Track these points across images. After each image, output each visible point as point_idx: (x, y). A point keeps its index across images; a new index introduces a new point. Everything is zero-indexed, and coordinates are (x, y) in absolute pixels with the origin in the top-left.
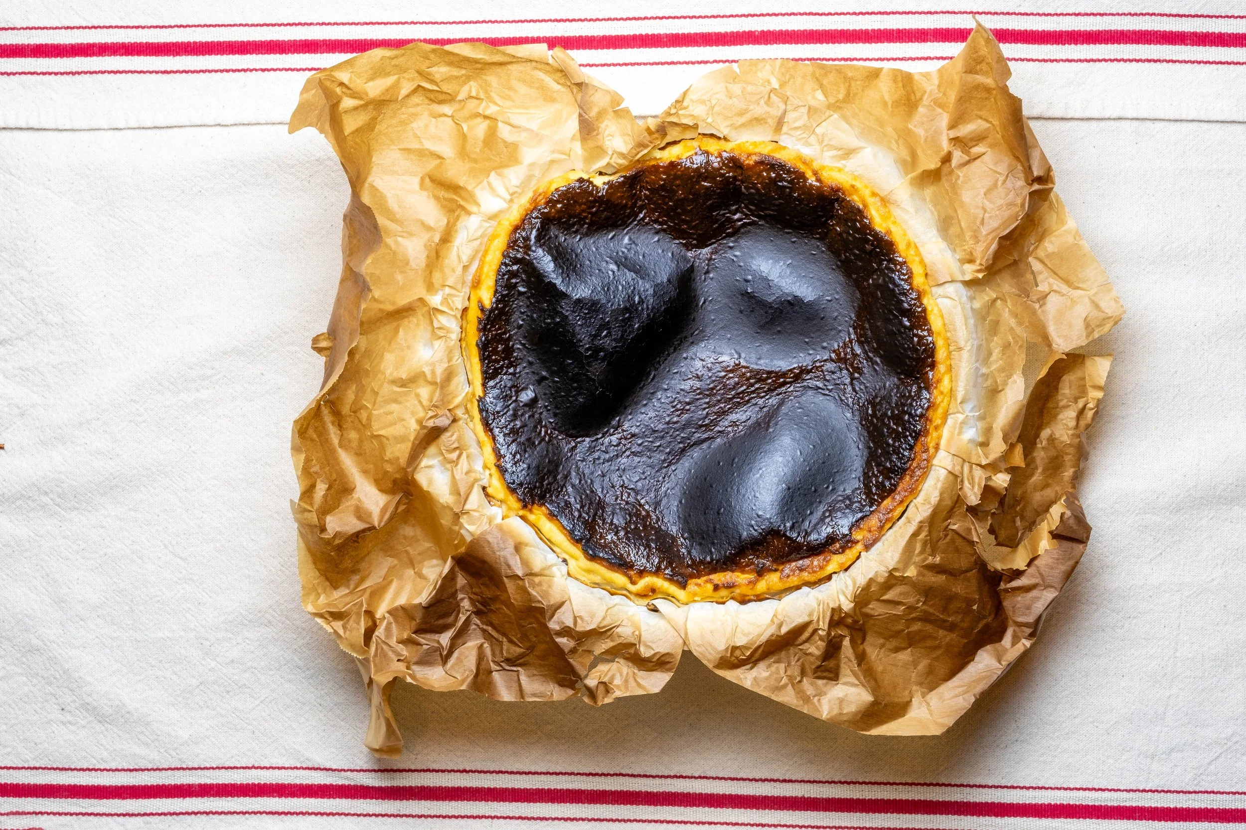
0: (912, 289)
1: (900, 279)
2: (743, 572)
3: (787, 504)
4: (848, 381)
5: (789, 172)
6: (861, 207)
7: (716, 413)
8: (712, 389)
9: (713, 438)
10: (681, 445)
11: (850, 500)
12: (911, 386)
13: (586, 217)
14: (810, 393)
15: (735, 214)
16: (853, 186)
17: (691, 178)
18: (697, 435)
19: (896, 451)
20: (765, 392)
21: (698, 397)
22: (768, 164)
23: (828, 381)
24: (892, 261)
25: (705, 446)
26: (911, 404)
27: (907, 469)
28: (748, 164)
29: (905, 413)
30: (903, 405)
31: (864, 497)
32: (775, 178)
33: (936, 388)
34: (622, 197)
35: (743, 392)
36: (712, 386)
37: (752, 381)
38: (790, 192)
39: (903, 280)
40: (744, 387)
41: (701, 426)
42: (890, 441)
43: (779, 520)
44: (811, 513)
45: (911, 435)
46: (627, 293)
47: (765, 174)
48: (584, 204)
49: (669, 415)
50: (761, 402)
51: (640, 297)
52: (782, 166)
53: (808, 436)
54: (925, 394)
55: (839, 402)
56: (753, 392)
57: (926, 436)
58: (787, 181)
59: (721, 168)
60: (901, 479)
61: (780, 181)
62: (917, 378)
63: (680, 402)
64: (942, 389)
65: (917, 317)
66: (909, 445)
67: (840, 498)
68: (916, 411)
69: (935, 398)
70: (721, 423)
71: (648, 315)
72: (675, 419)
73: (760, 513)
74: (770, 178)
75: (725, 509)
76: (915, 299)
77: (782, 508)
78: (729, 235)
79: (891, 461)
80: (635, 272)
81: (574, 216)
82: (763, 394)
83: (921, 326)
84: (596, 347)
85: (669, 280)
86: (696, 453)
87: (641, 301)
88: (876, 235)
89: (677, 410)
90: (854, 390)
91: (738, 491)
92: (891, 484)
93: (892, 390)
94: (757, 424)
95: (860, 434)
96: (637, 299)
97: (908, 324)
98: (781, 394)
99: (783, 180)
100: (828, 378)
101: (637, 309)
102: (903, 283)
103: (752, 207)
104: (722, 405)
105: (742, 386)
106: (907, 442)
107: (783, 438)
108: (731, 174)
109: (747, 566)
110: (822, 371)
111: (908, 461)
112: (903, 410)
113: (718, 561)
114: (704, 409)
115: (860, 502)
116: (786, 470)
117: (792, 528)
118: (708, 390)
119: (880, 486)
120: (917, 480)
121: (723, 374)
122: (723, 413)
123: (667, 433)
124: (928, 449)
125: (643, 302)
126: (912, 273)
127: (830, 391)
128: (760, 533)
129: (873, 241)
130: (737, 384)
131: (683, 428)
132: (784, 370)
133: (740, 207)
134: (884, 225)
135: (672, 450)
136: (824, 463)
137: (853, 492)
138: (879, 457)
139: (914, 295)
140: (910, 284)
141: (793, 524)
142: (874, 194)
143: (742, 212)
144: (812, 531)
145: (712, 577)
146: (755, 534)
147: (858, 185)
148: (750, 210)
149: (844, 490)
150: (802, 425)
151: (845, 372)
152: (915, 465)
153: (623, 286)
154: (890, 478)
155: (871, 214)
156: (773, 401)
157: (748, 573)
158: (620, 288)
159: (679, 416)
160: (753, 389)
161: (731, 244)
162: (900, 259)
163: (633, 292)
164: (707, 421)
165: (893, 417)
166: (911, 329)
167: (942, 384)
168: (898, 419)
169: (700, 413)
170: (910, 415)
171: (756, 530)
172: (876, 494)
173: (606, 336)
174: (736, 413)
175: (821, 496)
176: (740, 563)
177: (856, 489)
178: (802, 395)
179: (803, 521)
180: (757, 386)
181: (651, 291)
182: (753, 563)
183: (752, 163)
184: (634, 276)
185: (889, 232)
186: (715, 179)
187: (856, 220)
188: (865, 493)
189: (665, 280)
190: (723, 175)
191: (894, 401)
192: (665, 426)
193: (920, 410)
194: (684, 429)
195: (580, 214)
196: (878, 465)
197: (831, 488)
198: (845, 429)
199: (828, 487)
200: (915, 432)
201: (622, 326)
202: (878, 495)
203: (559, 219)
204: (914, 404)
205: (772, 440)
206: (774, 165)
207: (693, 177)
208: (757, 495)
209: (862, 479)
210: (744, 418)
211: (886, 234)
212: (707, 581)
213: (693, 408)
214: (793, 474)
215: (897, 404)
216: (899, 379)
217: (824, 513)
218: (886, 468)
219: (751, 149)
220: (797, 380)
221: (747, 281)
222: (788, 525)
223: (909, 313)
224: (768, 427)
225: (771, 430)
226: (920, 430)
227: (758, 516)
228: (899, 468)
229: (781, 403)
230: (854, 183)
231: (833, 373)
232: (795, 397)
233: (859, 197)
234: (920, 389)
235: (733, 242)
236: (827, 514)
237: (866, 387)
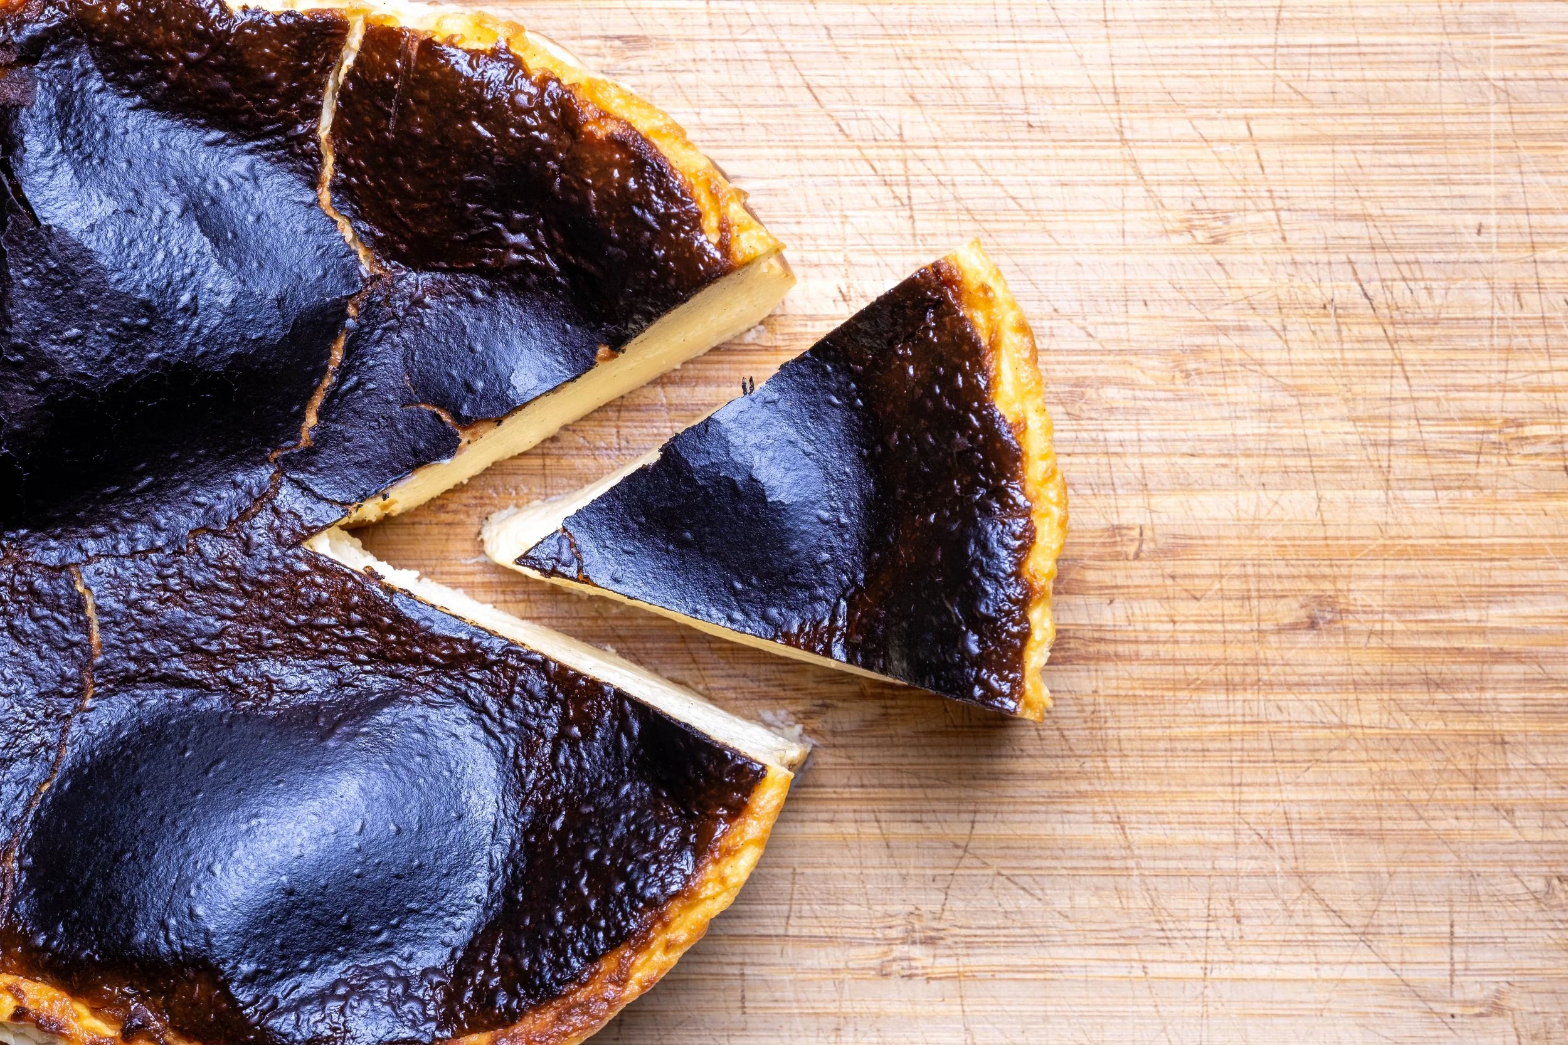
0: (1017, 575)
1: (1000, 542)
2: (95, 1012)
3: (266, 922)
4: (551, 731)
5: (669, 196)
6: (984, 342)
7: (242, 640)
8: (262, 585)
9: (208, 687)
10: (133, 666)
11: (407, 986)
12: (671, 825)
13: (171, 64)
14: (460, 711)
15: (514, 232)
16: (985, 289)
17: (456, 99)
18: (177, 664)
19: (559, 946)
20: (368, 654)
21: (225, 585)
22: (632, 155)
23: (513, 708)
24: (1001, 494)
25: (180, 695)
26: (645, 866)
27: (560, 997)
28: (591, 134)
29: (624, 876)
30: (630, 857)
31: (439, 998)
32: (634, 193)
33: (716, 862)
34: (271, 62)
35: (323, 628)
36: (266, 578)
37: (356, 617)
38: (651, 243)
39: (1006, 546)
40: (333, 621)
41: (196, 650)
42: (559, 916)
43: (230, 947)
44: (310, 970)
45: (607, 931)
46: (170, 276)
47: (616, 174)
48: (179, 29)
49: (141, 588)
50: (348, 668)
51: (194, 299)
52: (661, 175)
53: (401, 801)
54: (686, 863)
55: (509, 764)
56: (344, 640)
57: (636, 952)
58: (656, 215)
59: (528, 112)
60: (536, 1009)
61: (640, 206)
62: (690, 816)
63: (180, 574)
64: (728, 871)
65: (1003, 643)
66: (592, 950)
67: (391, 972)
68: (646, 885)
69: (704, 884)
70: (241, 667)
71: (192, 346)
72: (151, 604)
73: (200, 910)
74: (623, 187)
75: (134, 858)
76: (1015, 602)
77: (253, 924)
78: (482, 271)
79: (536, 960)
80: (215, 241)
81: (144, 46)
82: (362, 657)
83: (1004, 666)
84: (39, 352)
85: (280, 301)
86: (155, 699)
87: (191, 310)
88: (989, 423)
89: (166, 588)
90: (554, 756)
91: (184, 835)
92: (507, 1006)
93: (627, 808)
94: (314, 710)
95: (510, 860)
96: (185, 298)
97: (975, 649)
98: (400, 677)
99: (648, 206)
100: (516, 700)
101: (171, 322)
102: (1003, 553)
103: (556, 234)
104: (265, 632)
105: (328, 615)
106: (590, 940)
107: (345, 776)
108: (545, 136)
109: (109, 1003)
110: (513, 679)
111: (571, 981)
112: (624, 866)
113: (56, 956)
114: (222, 617)
115: (423, 1003)
116: (310, 849)
117: (249, 980)
118: (253, 582)
119: (486, 998)
120: (565, 1034)
121: (304, 567)
122: (260, 649)
123: (117, 624)
124: (625, 981)
125: (195, 314)
126: (1032, 540)
127: (505, 730)
128: (175, 953)
129: (977, 431)
130: (318, 603)
131: (159, 632)
132: (437, 629)
133: (533, 221)
134: (1017, 407)
135: (108, 664)
136: (398, 877)
137: (425, 973)
138: (519, 932)
139: (1015, 592)
140: (1019, 564)
141: (257, 972)
142: (1023, 328)
143: (532, 237)
144: (288, 1010)
145: (27, 985)
146: (164, 948)
147: (998, 291)
148: (550, 238)
149: (409, 959)
150: (402, 771)
151: (557, 708)
152: (580, 996)
153: (168, 254)
154: (513, 994)
155: (998, 369)
156: (377, 683)
157: (106, 1020)
158: (160, 256)
159: (162, 601)
160: (347, 633)
161: (478, 294)
162: (1021, 499)
163: (184, 279)
164: (214, 647)
165: (595, 869)
166: (979, 662)
167: (733, 862)
168: (601, 878)
169: (211, 620)
170: (631, 886)
171: (168, 942)
172: (466, 1007)
173: (72, 341)
174: (284, 663)
175: (351, 944)
176: (97, 987)
177: (434, 970)
178: (444, 705)
179: (282, 977)
180: (360, 632)
181: (226, 300)
182: (125, 1005)
183: (600, 134)
184: (208, 247)
185: (1020, 426)
186: (506, 128)
187: (959, 368)
188: (447, 992)
189: (272, 295)
190: (524, 128)
191: (617, 834)
192: (120, 606)
193: (654, 890)
194: (156, 634)
195: (160, 49)
196: (506, 949)
197: (384, 937)
198: (486, 830)
199: (378, 933)
200: (619, 929)
201: (119, 339)
202: (469, 1013)
203: (110, 36)
204: (653, 868)
205: (320, 767)
206: (645, 163)
207: (462, 99)
208: (217, 868)
209: (459, 954)
210: (293, 681)
211: (1011, 427)
212: (9, 989)
213: (200, 603)
214: (319, 866)
215: (619, 842)
216: (655, 793)
217: (334, 986)
218: (517, 966)
219: (616, 105)
220: (452, 667)
221: (469, 388)
222: (245, 968)
223: (987, 627)
224: (330, 733)
225: (332, 744)
226: (631, 933)
227: (192, 915)
228: (543, 984)
229: (389, 699)
230: (990, 282)
231: (533, 697)
232: (425, 702)
233: (989, 319)
234: (682, 844)
235: (483, 289)
236: (341, 991)
237: (580, 768)
